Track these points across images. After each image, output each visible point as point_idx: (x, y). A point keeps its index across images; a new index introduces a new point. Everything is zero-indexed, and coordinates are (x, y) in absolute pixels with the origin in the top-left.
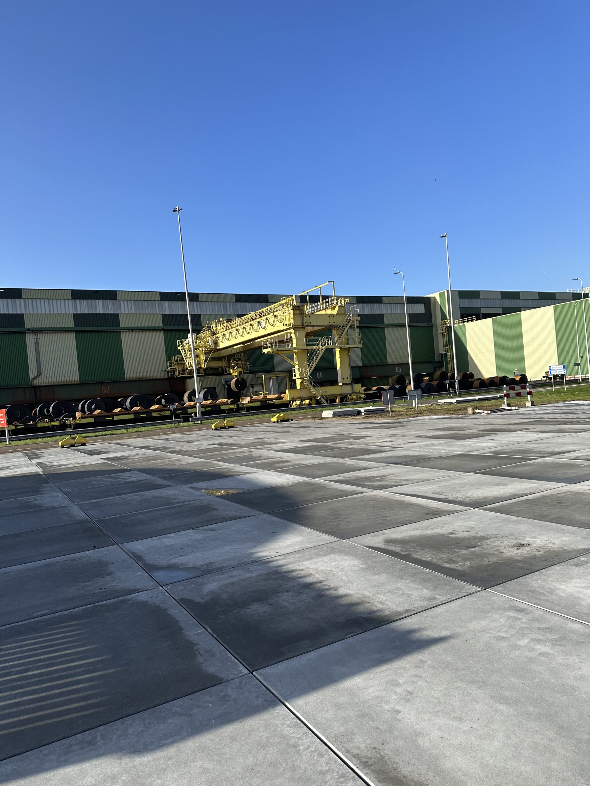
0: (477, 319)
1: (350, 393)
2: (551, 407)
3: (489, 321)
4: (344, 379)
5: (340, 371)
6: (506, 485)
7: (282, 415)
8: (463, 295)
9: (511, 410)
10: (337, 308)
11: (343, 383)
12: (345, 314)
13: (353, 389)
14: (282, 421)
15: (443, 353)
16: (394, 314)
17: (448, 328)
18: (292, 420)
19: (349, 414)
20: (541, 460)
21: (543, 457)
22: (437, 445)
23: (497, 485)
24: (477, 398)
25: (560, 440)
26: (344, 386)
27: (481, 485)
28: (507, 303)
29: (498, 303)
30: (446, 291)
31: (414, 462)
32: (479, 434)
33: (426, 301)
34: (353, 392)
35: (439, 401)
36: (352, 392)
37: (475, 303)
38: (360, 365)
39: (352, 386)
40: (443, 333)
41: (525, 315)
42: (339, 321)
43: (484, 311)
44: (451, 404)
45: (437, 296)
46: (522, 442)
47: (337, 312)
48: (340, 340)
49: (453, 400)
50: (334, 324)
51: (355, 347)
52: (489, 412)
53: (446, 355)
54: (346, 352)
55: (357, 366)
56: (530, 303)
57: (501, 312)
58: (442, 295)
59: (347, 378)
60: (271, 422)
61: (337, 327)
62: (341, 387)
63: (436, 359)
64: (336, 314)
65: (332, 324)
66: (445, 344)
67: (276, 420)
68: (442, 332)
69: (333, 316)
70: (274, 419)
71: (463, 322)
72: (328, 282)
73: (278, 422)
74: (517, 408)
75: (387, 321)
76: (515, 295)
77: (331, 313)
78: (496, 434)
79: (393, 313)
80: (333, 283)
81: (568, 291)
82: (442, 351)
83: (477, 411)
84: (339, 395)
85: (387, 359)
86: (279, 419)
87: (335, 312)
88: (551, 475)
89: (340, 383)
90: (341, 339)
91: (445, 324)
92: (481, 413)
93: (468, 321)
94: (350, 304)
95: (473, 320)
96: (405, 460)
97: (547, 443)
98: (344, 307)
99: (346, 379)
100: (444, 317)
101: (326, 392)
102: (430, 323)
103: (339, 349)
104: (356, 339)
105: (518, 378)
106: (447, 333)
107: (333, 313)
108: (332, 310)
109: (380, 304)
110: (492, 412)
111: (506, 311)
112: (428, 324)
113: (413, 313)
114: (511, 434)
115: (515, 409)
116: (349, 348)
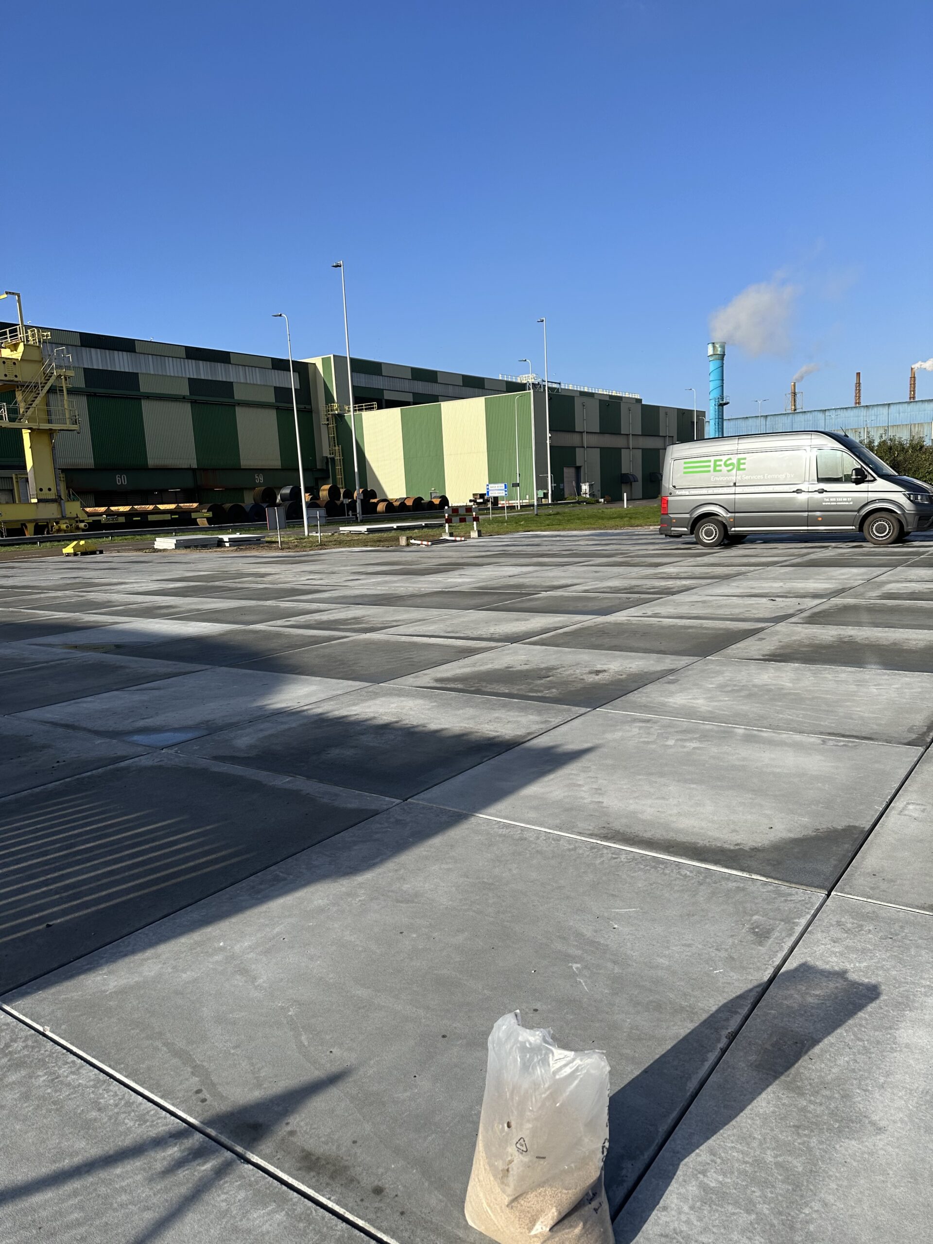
0: (380, 408)
1: (55, 519)
2: (506, 539)
3: (396, 412)
4: (41, 490)
5: (33, 475)
6: (528, 620)
7: (82, 542)
8: (359, 366)
9: (455, 541)
10: (21, 348)
11: (41, 497)
12: (41, 362)
13: (62, 511)
14: (84, 554)
15: (329, 456)
16: (250, 384)
17: (335, 417)
18: (101, 552)
19: (203, 545)
20: (544, 594)
21: (546, 591)
22: (395, 582)
23: (517, 620)
24: (395, 526)
25: (551, 574)
26: (41, 505)
27: (498, 621)
28: (421, 387)
29: (407, 385)
30: (332, 356)
31: (383, 602)
32: (439, 568)
33: (303, 369)
34: (63, 517)
35: (341, 529)
36: (59, 516)
37: (376, 382)
38: (195, 466)
39: (60, 504)
40: (328, 424)
41: (446, 407)
42: (27, 374)
43: (388, 396)
44: (360, 533)
45: (318, 361)
46: (505, 577)
47: (21, 354)
48: (29, 413)
49: (363, 528)
50: (16, 379)
51: (63, 430)
52: (430, 543)
53: (333, 459)
54: (45, 439)
55: (189, 467)
56: (451, 391)
57: (411, 400)
58: (325, 361)
59: (50, 490)
60: (63, 554)
61: (24, 386)
62: (34, 507)
63: (318, 464)
64: (19, 358)
65: (12, 379)
66: (332, 443)
67: (72, 551)
68: (327, 422)
69: (14, 363)
70: (69, 549)
71: (359, 410)
72: (7, 293)
73: (75, 554)
74: (463, 539)
75: (239, 395)
76: (429, 376)
77: (10, 357)
78: (463, 569)
79: (248, 382)
80: (19, 296)
81: (500, 378)
82: (326, 453)
83: (412, 541)
84: (30, 521)
85: (239, 459)
86: (77, 549)
87: (18, 355)
88: (571, 608)
89: (34, 498)
90: (31, 410)
91: (332, 411)
92: (419, 545)
93: (366, 409)
94: (54, 345)
95: (373, 408)
96: (366, 599)
97: (537, 577)
98: (39, 347)
99: (45, 491)
100: (329, 398)
102: (308, 407)
103: (29, 431)
104: (64, 414)
105: (437, 501)
106: (335, 425)
107: (14, 357)
108: (11, 351)
109: (226, 365)
110: (433, 544)
111: (419, 399)
112: (305, 408)
113: (281, 386)
114: (482, 569)
115: (461, 541)
116: (51, 430)
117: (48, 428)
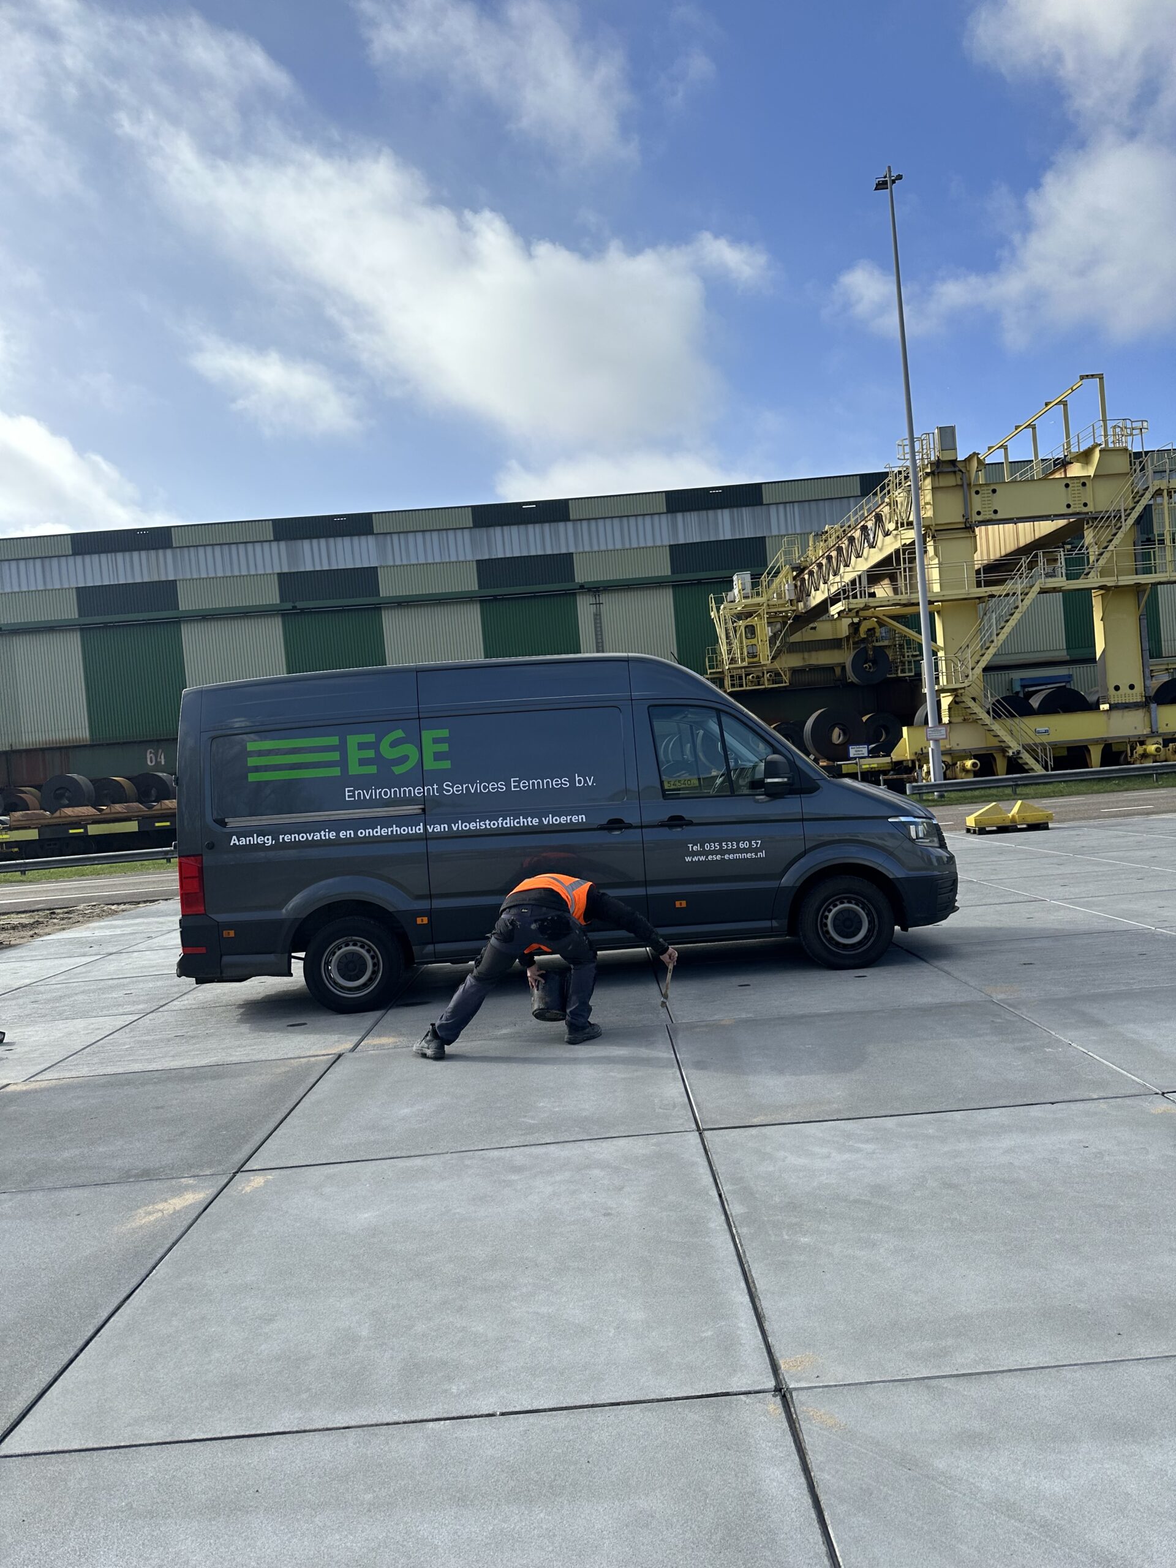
1: (1140, 736)
4: (1117, 688)
10: (1095, 457)
11: (1114, 702)
13: (1152, 723)
26: (1116, 715)
34: (1153, 734)
36: (1147, 731)
42: (1103, 499)
47: (1096, 470)
54: (1127, 601)
59: (1132, 687)
61: (1097, 518)
62: (1105, 717)
64: (1093, 476)
65: (1078, 510)
69: (1087, 485)
72: (1082, 378)
77: (1078, 475)
80: (1102, 380)
84: (1096, 742)
87: (1089, 469)
89: (1105, 702)
90: (1106, 556)
98: (1126, 449)
99: (1124, 689)
101: (1046, 731)
103: (1101, 591)
107: (1084, 475)
108: (1080, 465)
116: (1138, 585)
117: (1132, 583)
